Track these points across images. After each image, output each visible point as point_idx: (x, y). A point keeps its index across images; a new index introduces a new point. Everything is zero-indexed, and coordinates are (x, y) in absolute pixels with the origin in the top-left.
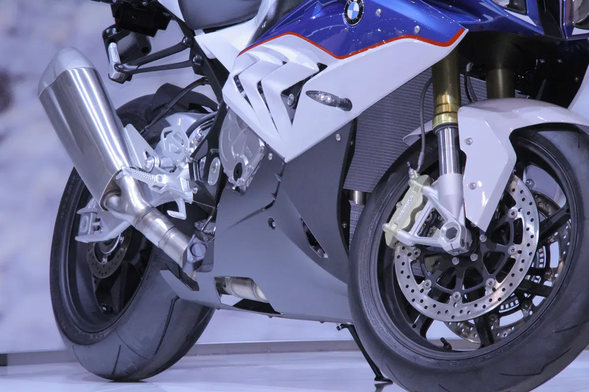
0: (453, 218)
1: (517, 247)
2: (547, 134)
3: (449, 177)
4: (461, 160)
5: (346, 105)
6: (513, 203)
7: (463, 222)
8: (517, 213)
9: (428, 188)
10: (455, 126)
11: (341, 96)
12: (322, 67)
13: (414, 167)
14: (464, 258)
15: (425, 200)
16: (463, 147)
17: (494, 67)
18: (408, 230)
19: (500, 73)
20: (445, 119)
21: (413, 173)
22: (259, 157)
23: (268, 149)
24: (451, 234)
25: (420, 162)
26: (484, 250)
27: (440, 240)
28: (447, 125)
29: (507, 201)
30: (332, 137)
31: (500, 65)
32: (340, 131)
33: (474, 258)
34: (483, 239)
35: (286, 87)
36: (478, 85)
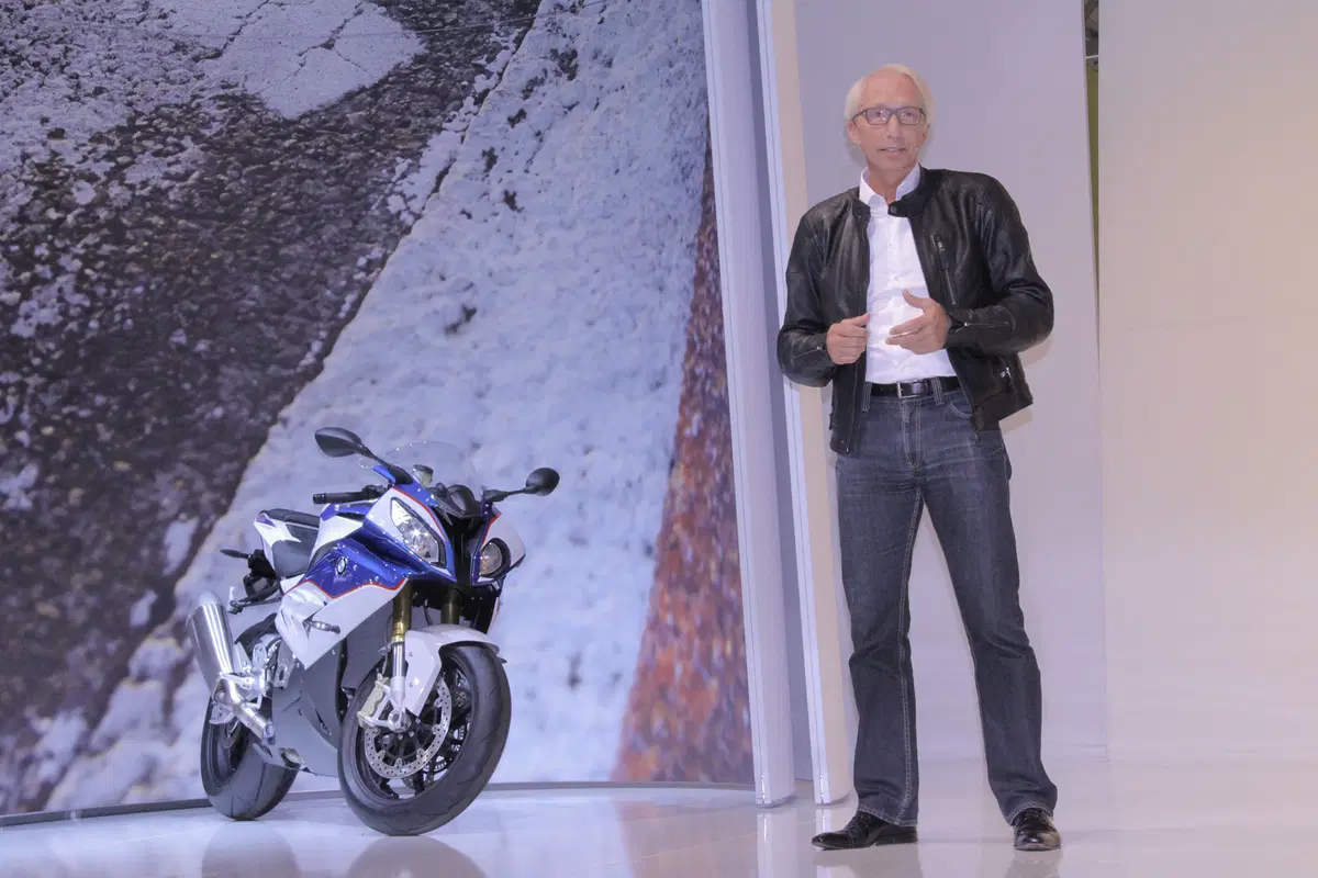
0: (399, 708)
1: (438, 726)
2: (463, 649)
3: (397, 678)
4: (406, 666)
5: (336, 630)
6: (437, 696)
7: (404, 711)
8: (438, 704)
9: (386, 687)
10: (403, 643)
11: (333, 624)
12: (325, 604)
13: (381, 672)
14: (405, 734)
15: (384, 694)
16: (407, 659)
17: (447, 602)
18: (372, 715)
19: (450, 605)
20: (398, 639)
21: (380, 676)
22: (292, 666)
23: (297, 661)
24: (396, 718)
25: (384, 668)
26: (418, 729)
27: (390, 724)
28: (399, 643)
29: (433, 695)
30: (330, 652)
31: (451, 601)
32: (334, 648)
33: (412, 734)
34: (418, 721)
35: (306, 618)
36: (435, 613)
